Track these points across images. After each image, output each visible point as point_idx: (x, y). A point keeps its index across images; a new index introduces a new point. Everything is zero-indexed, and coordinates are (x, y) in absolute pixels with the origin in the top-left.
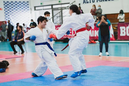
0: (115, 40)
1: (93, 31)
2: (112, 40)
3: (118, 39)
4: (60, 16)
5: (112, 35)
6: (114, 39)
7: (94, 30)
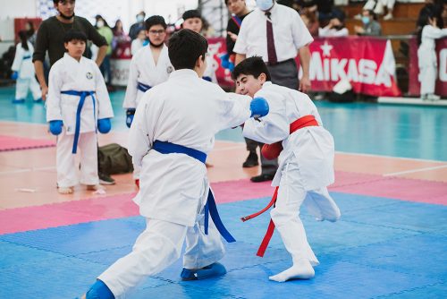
0: (399, 96)
1: (326, 61)
2: (390, 94)
3: (409, 93)
4: (221, 7)
5: (392, 78)
6: (396, 91)
7: (330, 58)
